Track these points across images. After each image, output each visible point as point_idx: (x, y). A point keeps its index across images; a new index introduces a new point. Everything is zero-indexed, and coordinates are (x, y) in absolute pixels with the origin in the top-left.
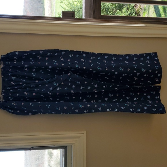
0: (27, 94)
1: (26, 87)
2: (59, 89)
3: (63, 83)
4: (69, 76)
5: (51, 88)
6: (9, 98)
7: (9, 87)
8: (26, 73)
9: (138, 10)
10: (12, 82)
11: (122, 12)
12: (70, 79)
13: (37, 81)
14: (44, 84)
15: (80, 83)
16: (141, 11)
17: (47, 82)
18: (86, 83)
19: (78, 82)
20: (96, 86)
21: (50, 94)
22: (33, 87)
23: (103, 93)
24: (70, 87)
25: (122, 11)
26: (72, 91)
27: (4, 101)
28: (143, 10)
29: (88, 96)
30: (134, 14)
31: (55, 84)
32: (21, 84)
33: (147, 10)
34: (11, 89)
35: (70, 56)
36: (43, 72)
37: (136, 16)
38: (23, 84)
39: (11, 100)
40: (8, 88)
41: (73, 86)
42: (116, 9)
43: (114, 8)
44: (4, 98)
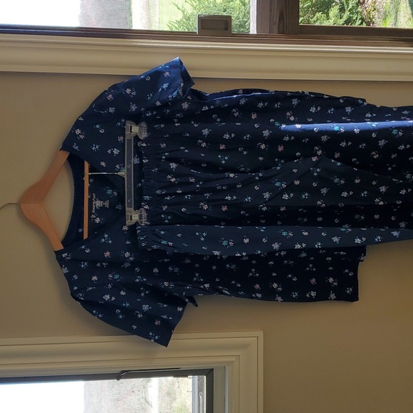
0: (206, 207)
1: (203, 191)
2: (345, 194)
3: (297, 183)
4: (316, 165)
5: (267, 193)
6: (163, 216)
7: (161, 188)
8: (203, 155)
9: (369, 13)
10: (169, 177)
11: (328, 18)
12: (317, 172)
13: (232, 175)
14: (248, 183)
15: (342, 182)
16: (376, 16)
17: (257, 178)
18: (357, 181)
19: (336, 180)
20: (383, 189)
21: (265, 209)
22: (222, 190)
23: (395, 210)
24: (315, 193)
25: (327, 14)
26: (319, 203)
27: (148, 223)
28: (382, 13)
29: (357, 217)
30: (358, 22)
31: (278, 184)
32: (191, 180)
33: (393, 13)
34: (166, 195)
35: (313, 110)
36: (245, 153)
37: (364, 25)
38: (197, 182)
39: (167, 221)
40: (158, 192)
41: (324, 191)
42: (312, 10)
43: (308, 7)
44: (149, 218)
